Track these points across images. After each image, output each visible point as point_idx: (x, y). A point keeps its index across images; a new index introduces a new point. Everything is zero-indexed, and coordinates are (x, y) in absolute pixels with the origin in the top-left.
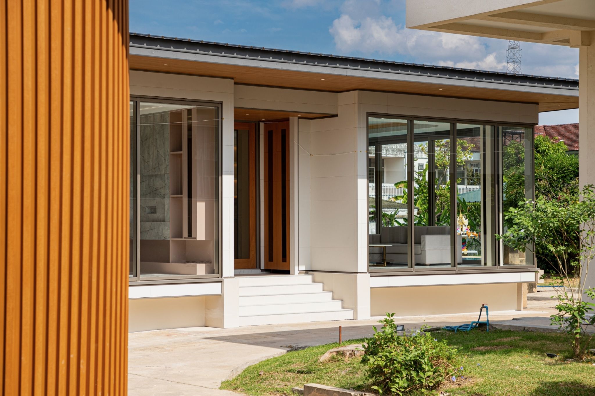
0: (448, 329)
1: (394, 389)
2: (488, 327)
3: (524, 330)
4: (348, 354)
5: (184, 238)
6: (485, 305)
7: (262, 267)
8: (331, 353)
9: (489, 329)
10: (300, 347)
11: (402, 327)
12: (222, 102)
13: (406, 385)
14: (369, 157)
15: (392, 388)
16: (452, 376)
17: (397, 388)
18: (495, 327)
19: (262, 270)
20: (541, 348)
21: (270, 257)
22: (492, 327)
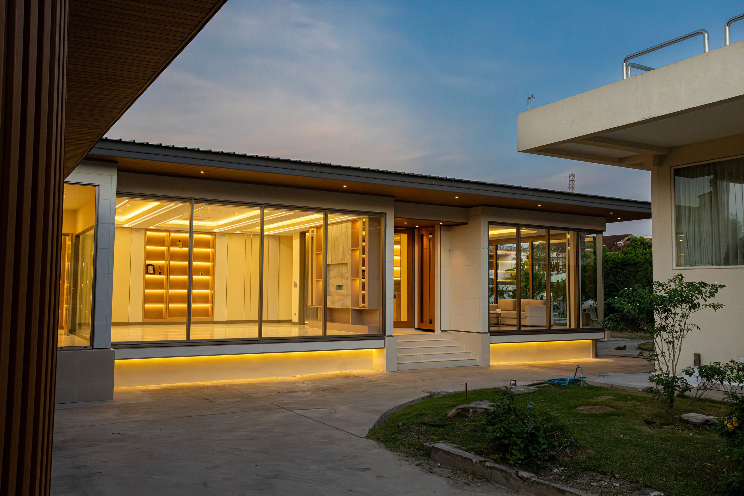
0: (549, 382)
1: (512, 461)
2: (582, 383)
3: (612, 386)
4: (471, 411)
5: (360, 307)
6: (580, 366)
7: (416, 327)
8: (458, 409)
9: (583, 384)
10: (437, 392)
11: (515, 381)
12: (386, 213)
13: (523, 457)
14: (490, 255)
15: (511, 460)
16: (565, 447)
17: (515, 460)
18: (588, 383)
19: (416, 329)
20: (634, 410)
21: (422, 320)
22: (586, 383)
